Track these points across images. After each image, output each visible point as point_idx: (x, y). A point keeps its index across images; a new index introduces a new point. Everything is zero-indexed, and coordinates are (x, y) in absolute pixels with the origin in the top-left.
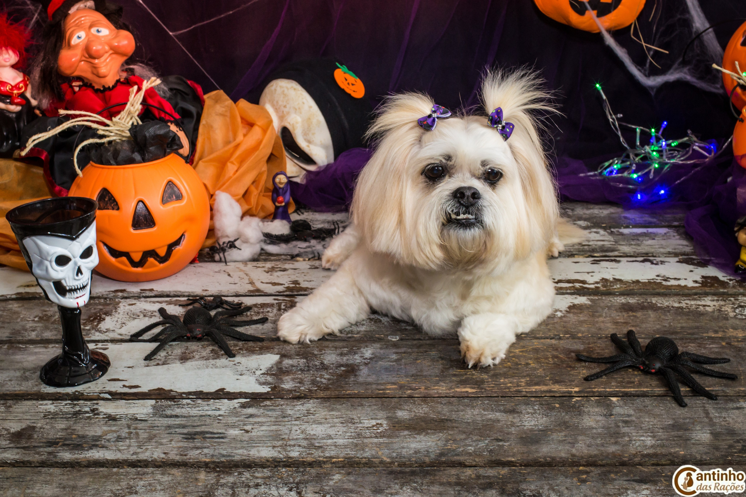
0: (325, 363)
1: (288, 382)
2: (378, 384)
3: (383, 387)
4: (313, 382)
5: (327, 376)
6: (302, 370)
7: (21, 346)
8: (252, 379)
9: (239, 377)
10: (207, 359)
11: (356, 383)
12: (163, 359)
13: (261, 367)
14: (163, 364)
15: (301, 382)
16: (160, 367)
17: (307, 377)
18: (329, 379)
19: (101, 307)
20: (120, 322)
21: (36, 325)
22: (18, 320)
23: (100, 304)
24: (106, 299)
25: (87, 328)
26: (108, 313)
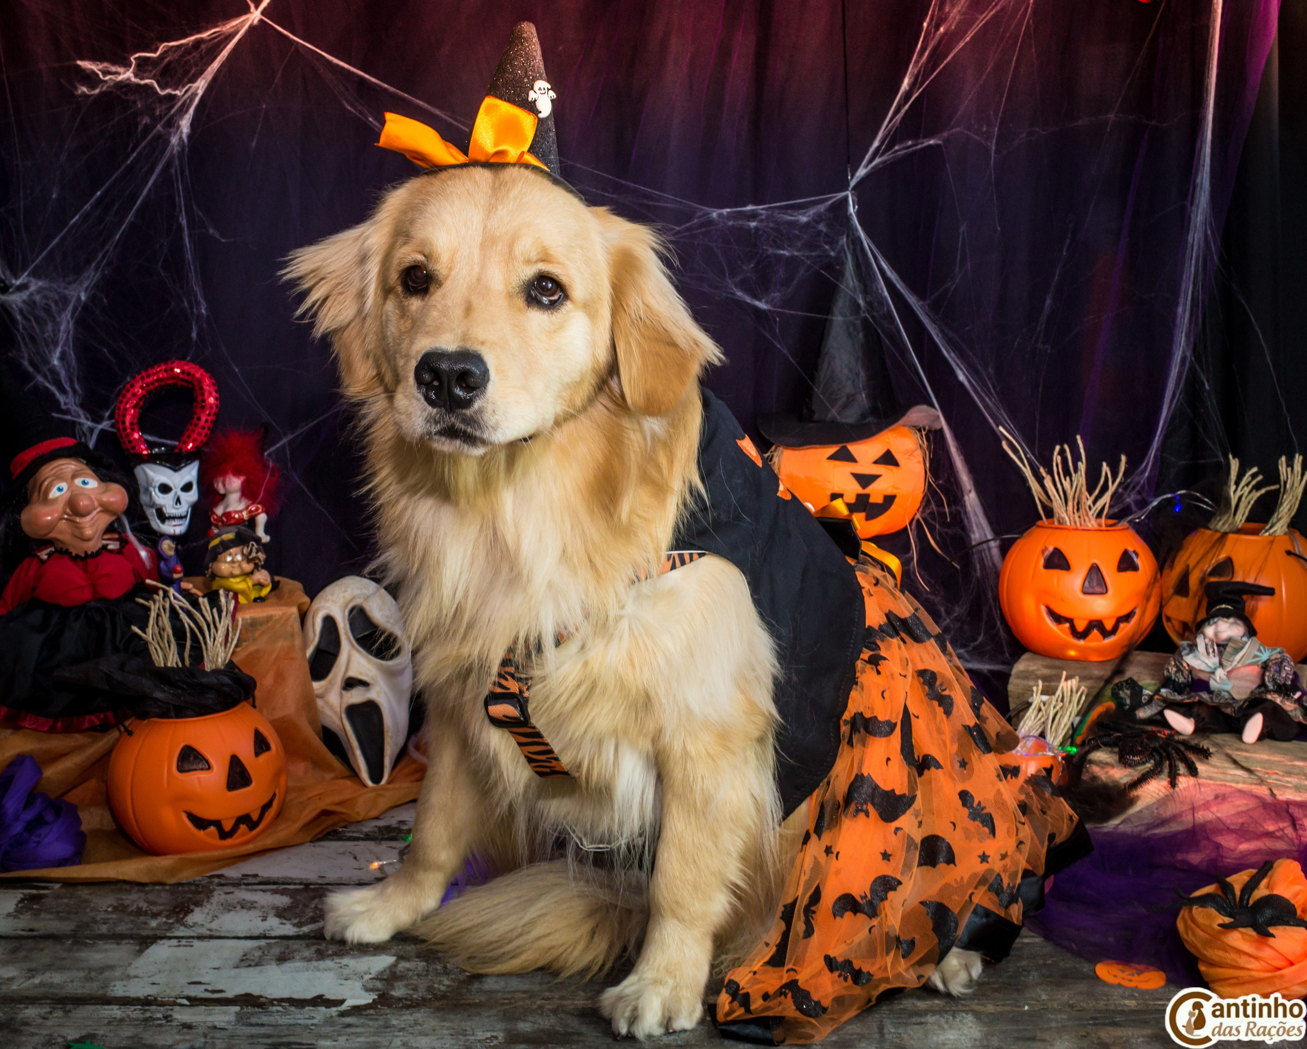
0: (449, 966)
1: (399, 988)
2: (505, 992)
3: (509, 996)
4: (430, 989)
5: (446, 982)
6: (419, 975)
7: (88, 941)
8: (358, 985)
9: (343, 982)
10: (310, 960)
11: (480, 991)
12: (257, 960)
13: (372, 971)
14: (257, 965)
15: (415, 989)
16: (251, 969)
17: (423, 985)
18: (448, 986)
19: (190, 895)
20: (211, 915)
21: (109, 916)
22: (88, 910)
23: (190, 891)
24: (198, 885)
25: (170, 921)
26: (198, 904)
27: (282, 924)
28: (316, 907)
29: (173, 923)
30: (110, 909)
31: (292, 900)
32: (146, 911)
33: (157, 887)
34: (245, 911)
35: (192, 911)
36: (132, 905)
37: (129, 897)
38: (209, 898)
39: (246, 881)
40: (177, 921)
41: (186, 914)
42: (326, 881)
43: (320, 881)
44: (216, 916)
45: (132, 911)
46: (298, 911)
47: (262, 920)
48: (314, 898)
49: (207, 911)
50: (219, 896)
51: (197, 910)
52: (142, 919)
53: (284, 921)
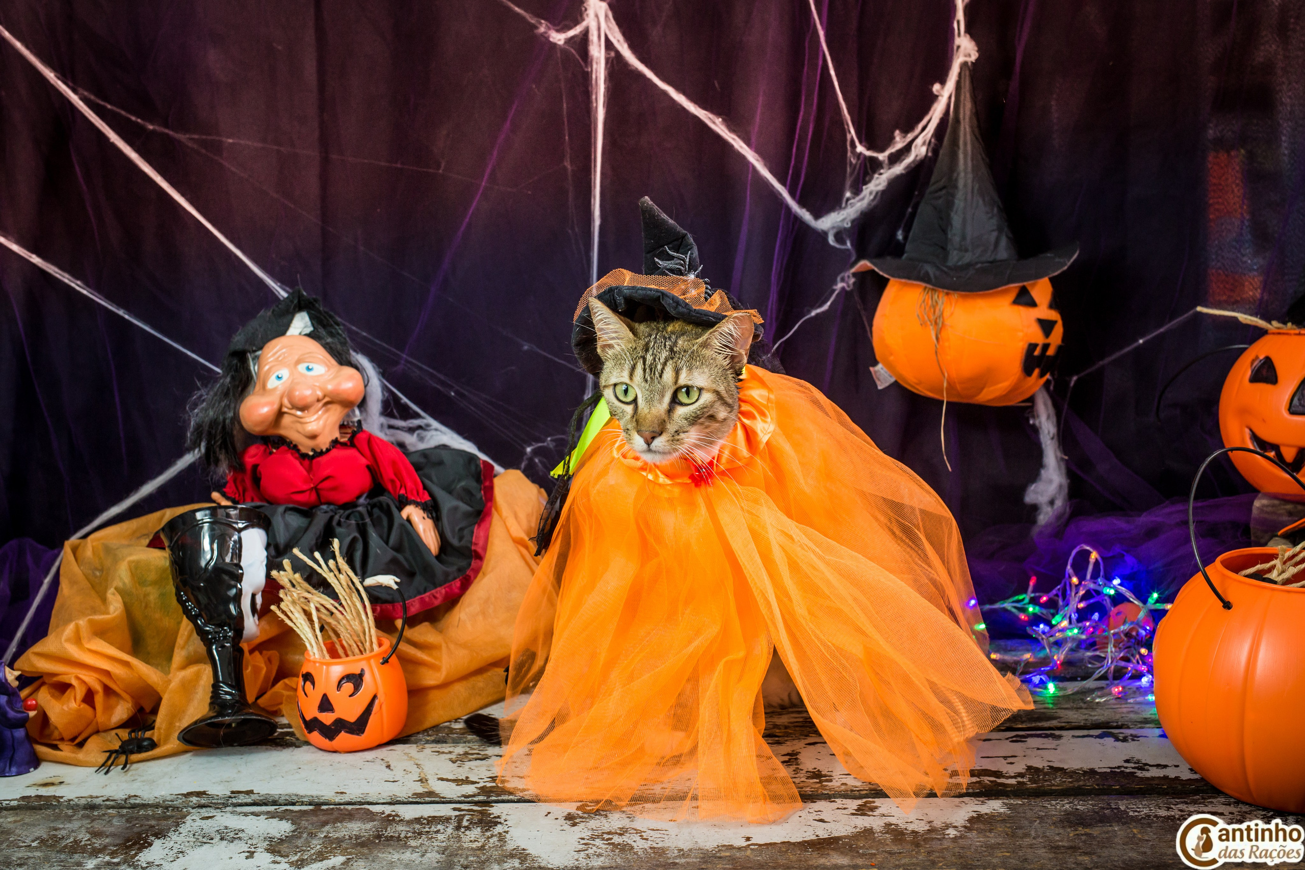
19: (153, 823)
20: (175, 850)
21: (30, 854)
22: (4, 845)
23: (153, 817)
24: (167, 808)
25: (115, 860)
26: (160, 834)
27: (274, 862)
28: (325, 837)
29: (118, 864)
30: (34, 844)
31: (293, 828)
32: (86, 845)
33: (110, 811)
34: (225, 842)
35: (150, 845)
36: (68, 837)
37: (68, 825)
38: (178, 825)
39: (234, 801)
40: (125, 861)
41: (140, 850)
42: (346, 798)
43: (337, 799)
44: (182, 852)
45: (66, 846)
46: (299, 842)
47: (247, 858)
48: (325, 824)
49: (172, 843)
50: (193, 823)
51: (157, 843)
52: (77, 857)
53: (278, 859)
